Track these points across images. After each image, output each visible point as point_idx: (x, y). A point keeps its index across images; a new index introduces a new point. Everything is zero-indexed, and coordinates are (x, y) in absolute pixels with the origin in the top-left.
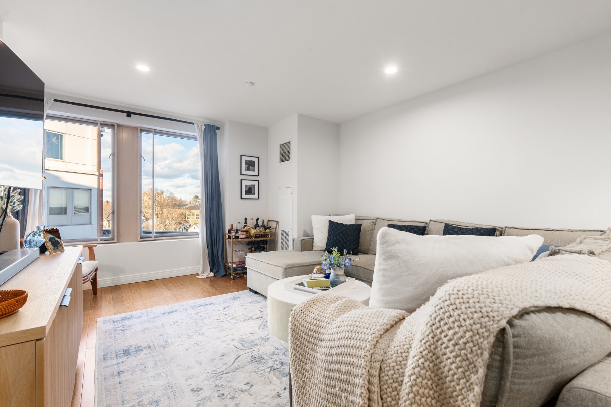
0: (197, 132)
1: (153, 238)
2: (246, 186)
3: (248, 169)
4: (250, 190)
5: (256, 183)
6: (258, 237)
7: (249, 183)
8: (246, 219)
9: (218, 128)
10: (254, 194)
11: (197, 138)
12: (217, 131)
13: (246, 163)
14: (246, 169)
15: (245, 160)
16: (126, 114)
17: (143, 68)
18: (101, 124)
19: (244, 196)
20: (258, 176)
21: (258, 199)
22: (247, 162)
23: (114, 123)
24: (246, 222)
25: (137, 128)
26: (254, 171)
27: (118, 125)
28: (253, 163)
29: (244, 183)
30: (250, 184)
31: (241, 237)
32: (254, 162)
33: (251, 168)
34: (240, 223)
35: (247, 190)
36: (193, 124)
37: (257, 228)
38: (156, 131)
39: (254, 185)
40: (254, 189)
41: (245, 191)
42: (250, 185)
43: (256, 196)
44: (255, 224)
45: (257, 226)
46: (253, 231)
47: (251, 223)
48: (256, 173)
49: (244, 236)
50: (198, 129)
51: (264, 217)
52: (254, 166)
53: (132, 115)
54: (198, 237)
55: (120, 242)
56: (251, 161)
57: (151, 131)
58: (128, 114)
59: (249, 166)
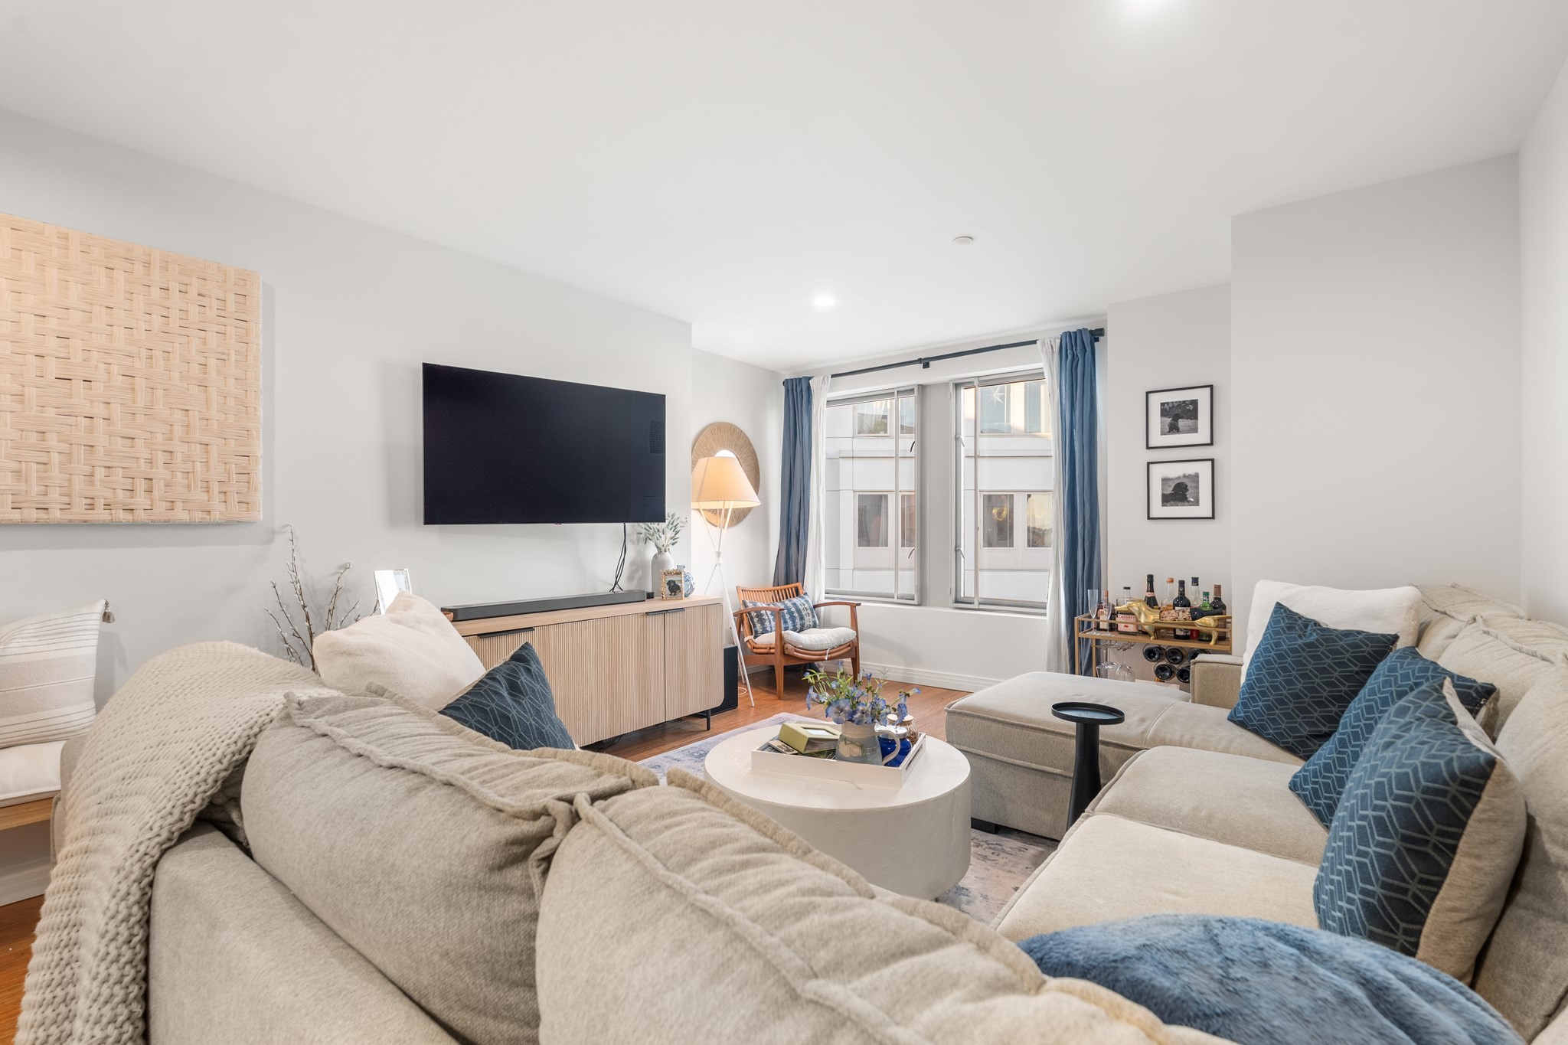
0: (1044, 361)
2: (1165, 480)
3: (1174, 429)
4: (1179, 493)
5: (1204, 470)
6: (1185, 638)
7: (1176, 471)
8: (1150, 579)
9: (1097, 334)
10: (1196, 503)
11: (1044, 373)
12: (1098, 341)
13: (1164, 412)
14: (1167, 429)
15: (1163, 404)
16: (921, 365)
17: (824, 301)
18: (896, 392)
19: (1159, 510)
20: (1211, 444)
21: (1213, 517)
22: (1166, 410)
23: (913, 385)
24: (1151, 589)
25: (946, 384)
26: (1195, 430)
27: (920, 387)
28: (1191, 407)
29: (1158, 472)
30: (1181, 474)
31: (1121, 627)
32: (1195, 403)
33: (1182, 423)
34: (1129, 588)
35: (1169, 490)
37: (1180, 609)
38: (981, 379)
39: (1197, 476)
40: (1197, 488)
41: (1164, 496)
42: (1179, 478)
43: (1204, 509)
44: (1177, 595)
45: (1182, 601)
47: (1166, 594)
48: (1203, 436)
49: (1132, 628)
50: (1046, 351)
54: (1045, 615)
55: (926, 606)
56: (1184, 402)
57: (973, 382)
58: (926, 363)
59: (1176, 418)
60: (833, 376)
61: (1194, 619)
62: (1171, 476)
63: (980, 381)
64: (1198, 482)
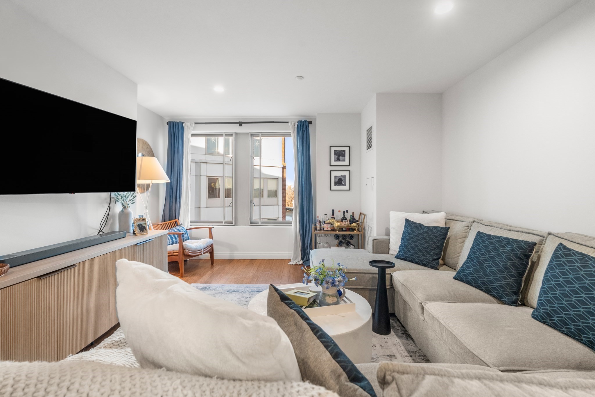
0: (291, 129)
1: (260, 224)
2: (336, 177)
3: (338, 160)
4: (340, 181)
5: (347, 174)
6: (345, 231)
7: (339, 174)
8: (333, 211)
9: (310, 123)
10: (345, 185)
11: (291, 134)
12: (310, 125)
13: (335, 154)
14: (336, 159)
15: (335, 151)
16: (239, 124)
18: (225, 134)
19: (334, 187)
20: (349, 166)
21: (350, 190)
22: (336, 153)
23: (233, 132)
24: (333, 215)
25: (248, 134)
26: (344, 160)
27: (235, 134)
28: (343, 153)
29: (334, 174)
30: (340, 175)
31: (325, 229)
32: (344, 151)
33: (341, 158)
34: (326, 215)
35: (337, 181)
36: (288, 122)
37: (343, 221)
38: (262, 134)
39: (345, 176)
40: (345, 180)
41: (335, 182)
42: (340, 176)
43: (347, 187)
44: (343, 216)
45: (344, 218)
46: (336, 224)
47: (339, 216)
48: (346, 163)
49: (329, 229)
50: (292, 126)
51: (353, 209)
52: (344, 155)
53: (243, 124)
54: (292, 226)
55: (237, 225)
56: (341, 151)
57: (259, 134)
58: (241, 124)
59: (339, 156)
60: (196, 123)
61: (351, 224)
62: (337, 176)
63: (261, 135)
64: (345, 178)
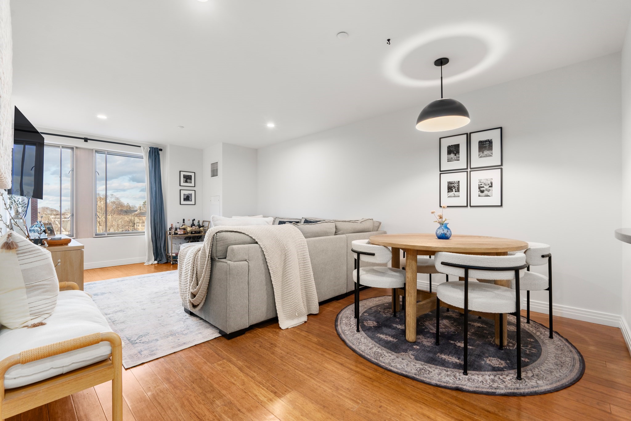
0: (144, 153)
1: (106, 235)
2: (184, 195)
3: (186, 182)
4: (187, 198)
5: (193, 193)
7: (187, 193)
8: (184, 220)
9: (161, 150)
10: (191, 201)
11: (143, 157)
12: (160, 152)
13: (184, 177)
14: (185, 181)
15: (184, 175)
16: (84, 140)
17: (102, 117)
18: (62, 147)
19: (183, 202)
20: (195, 186)
21: (195, 205)
23: (73, 146)
24: (184, 222)
26: (191, 183)
27: (77, 148)
28: (190, 177)
29: (183, 192)
31: (179, 233)
32: (191, 176)
33: (188, 180)
34: (179, 223)
35: (185, 197)
36: (140, 147)
37: (193, 227)
38: (108, 152)
39: (191, 194)
40: (192, 197)
41: (184, 198)
43: (193, 202)
44: (192, 223)
45: (193, 225)
46: (189, 229)
47: (188, 223)
48: (193, 184)
49: (182, 233)
50: (144, 151)
51: (199, 218)
52: (191, 179)
53: (88, 141)
54: (144, 235)
55: (77, 238)
56: (189, 175)
57: (105, 152)
58: (86, 140)
59: (187, 179)
61: (199, 228)
62: (186, 194)
64: (192, 196)
